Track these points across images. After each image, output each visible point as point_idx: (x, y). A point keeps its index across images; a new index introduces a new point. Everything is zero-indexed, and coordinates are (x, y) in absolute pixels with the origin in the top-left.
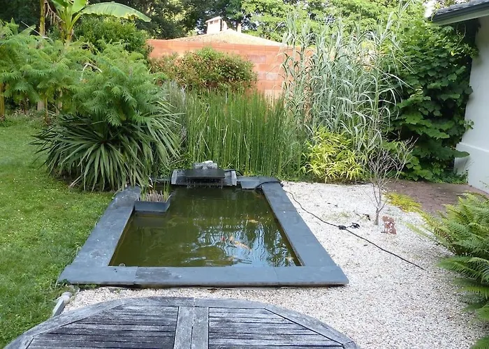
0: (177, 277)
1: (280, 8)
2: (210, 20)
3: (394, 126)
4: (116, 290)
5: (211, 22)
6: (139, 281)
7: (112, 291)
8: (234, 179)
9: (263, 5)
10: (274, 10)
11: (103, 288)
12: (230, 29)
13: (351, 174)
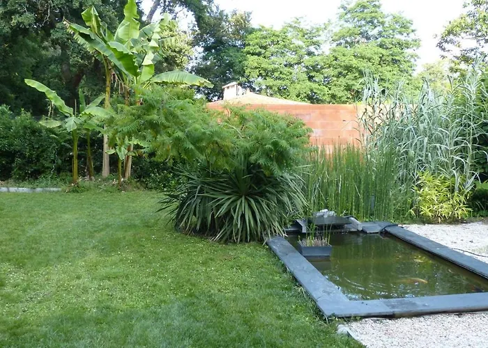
0: (424, 305)
1: (281, 73)
2: (228, 86)
3: (483, 168)
4: (378, 320)
5: (228, 87)
6: (397, 310)
7: (375, 322)
8: (358, 224)
9: (265, 70)
10: (276, 74)
11: (367, 319)
12: (252, 93)
13: (459, 214)
